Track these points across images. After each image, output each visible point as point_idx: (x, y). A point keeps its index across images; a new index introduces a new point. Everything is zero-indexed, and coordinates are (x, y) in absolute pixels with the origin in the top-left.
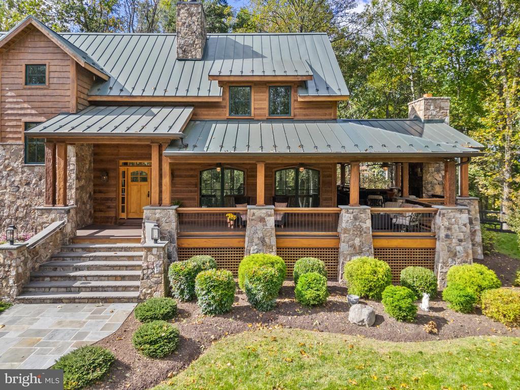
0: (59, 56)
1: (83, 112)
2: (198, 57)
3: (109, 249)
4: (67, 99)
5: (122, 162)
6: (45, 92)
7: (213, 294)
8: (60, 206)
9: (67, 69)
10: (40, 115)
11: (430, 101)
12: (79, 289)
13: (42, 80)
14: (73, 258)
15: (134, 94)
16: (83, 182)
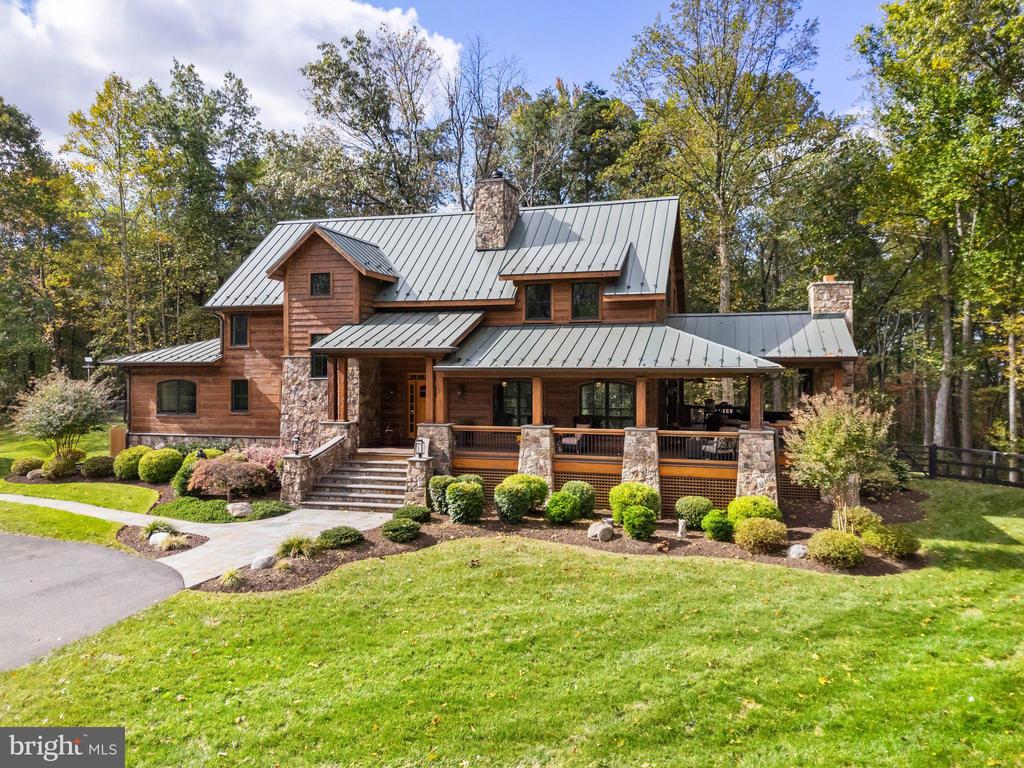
0: (341, 264)
1: (366, 322)
2: (500, 246)
3: (385, 466)
4: (350, 309)
5: (409, 374)
6: (330, 301)
7: (459, 502)
8: (341, 421)
9: (350, 277)
10: (325, 326)
11: (823, 288)
12: (354, 499)
13: (326, 290)
14: (352, 472)
15: (421, 299)
16: (368, 397)
